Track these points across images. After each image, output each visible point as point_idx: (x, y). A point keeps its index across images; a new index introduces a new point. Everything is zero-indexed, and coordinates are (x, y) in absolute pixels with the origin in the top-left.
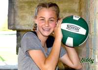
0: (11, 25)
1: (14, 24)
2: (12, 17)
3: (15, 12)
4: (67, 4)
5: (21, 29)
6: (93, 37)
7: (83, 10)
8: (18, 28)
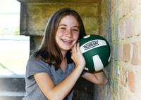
0: (24, 31)
1: (27, 30)
2: (25, 22)
3: (28, 16)
4: (85, 8)
5: (34, 34)
6: (114, 46)
7: (102, 15)
8: (31, 33)
